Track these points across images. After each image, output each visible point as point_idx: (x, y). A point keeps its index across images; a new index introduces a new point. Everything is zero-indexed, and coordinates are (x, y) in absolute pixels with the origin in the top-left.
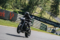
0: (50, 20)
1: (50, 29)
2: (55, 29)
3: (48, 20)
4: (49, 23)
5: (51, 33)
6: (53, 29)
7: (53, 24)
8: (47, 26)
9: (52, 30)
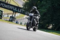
0: (7, 2)
1: (7, 15)
2: (14, 15)
3: (3, 3)
4: (6, 6)
5: (9, 21)
6: (11, 15)
7: (11, 8)
8: (2, 11)
9: (11, 17)
